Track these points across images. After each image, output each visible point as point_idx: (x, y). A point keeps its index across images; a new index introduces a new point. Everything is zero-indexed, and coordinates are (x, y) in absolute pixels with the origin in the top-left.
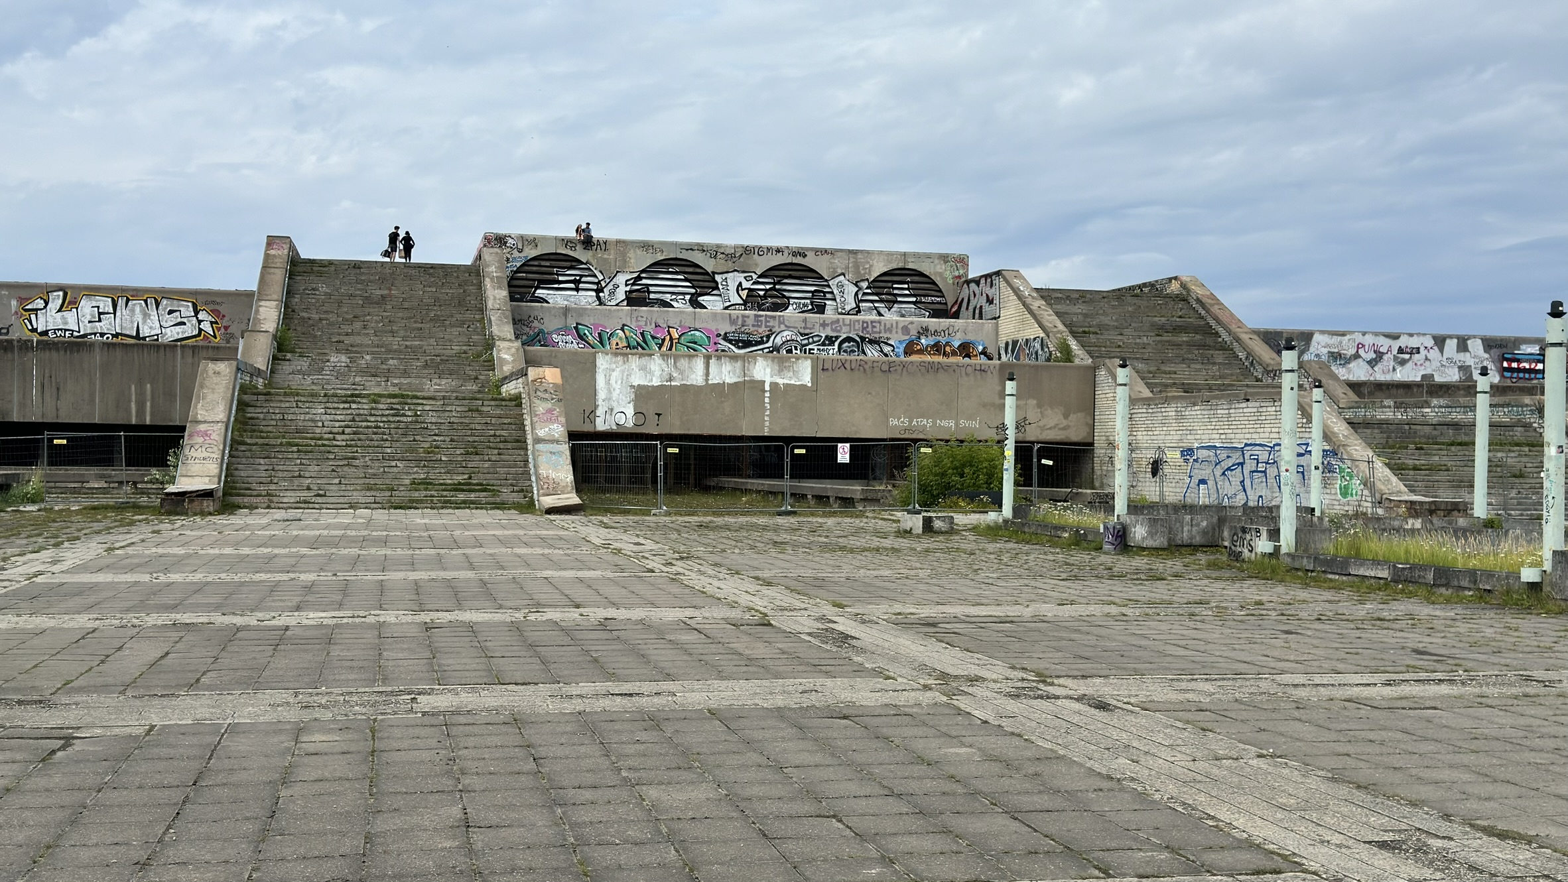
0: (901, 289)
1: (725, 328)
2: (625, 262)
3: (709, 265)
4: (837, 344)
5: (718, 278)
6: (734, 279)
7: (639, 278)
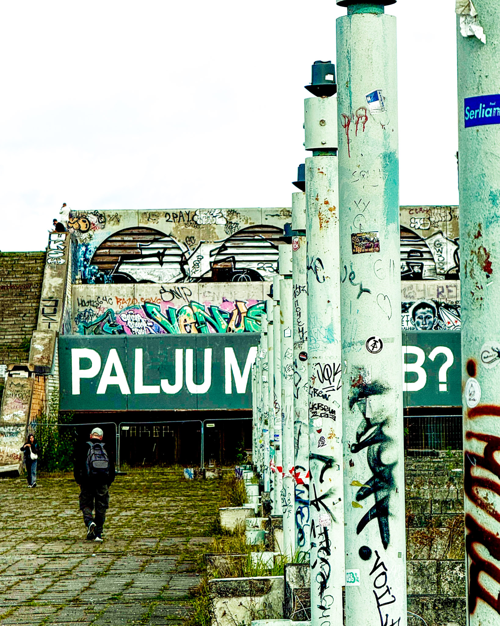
2: (208, 232)
4: (411, 310)
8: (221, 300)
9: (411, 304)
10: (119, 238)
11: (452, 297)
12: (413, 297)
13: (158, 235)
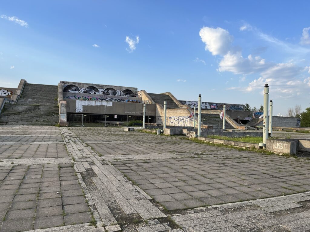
0: (127, 92)
1: (99, 97)
2: (83, 86)
3: (97, 88)
5: (99, 90)
6: (101, 90)
7: (86, 89)
9: (117, 99)
10: (69, 86)
11: (123, 99)
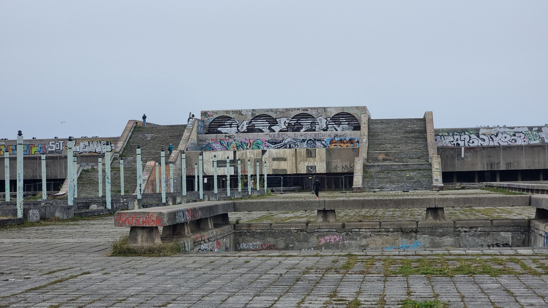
2: (246, 117)
4: (306, 142)
5: (278, 120)
6: (283, 120)
7: (251, 122)
8: (244, 139)
9: (306, 139)
10: (217, 119)
11: (319, 137)
12: (307, 137)
13: (229, 118)
